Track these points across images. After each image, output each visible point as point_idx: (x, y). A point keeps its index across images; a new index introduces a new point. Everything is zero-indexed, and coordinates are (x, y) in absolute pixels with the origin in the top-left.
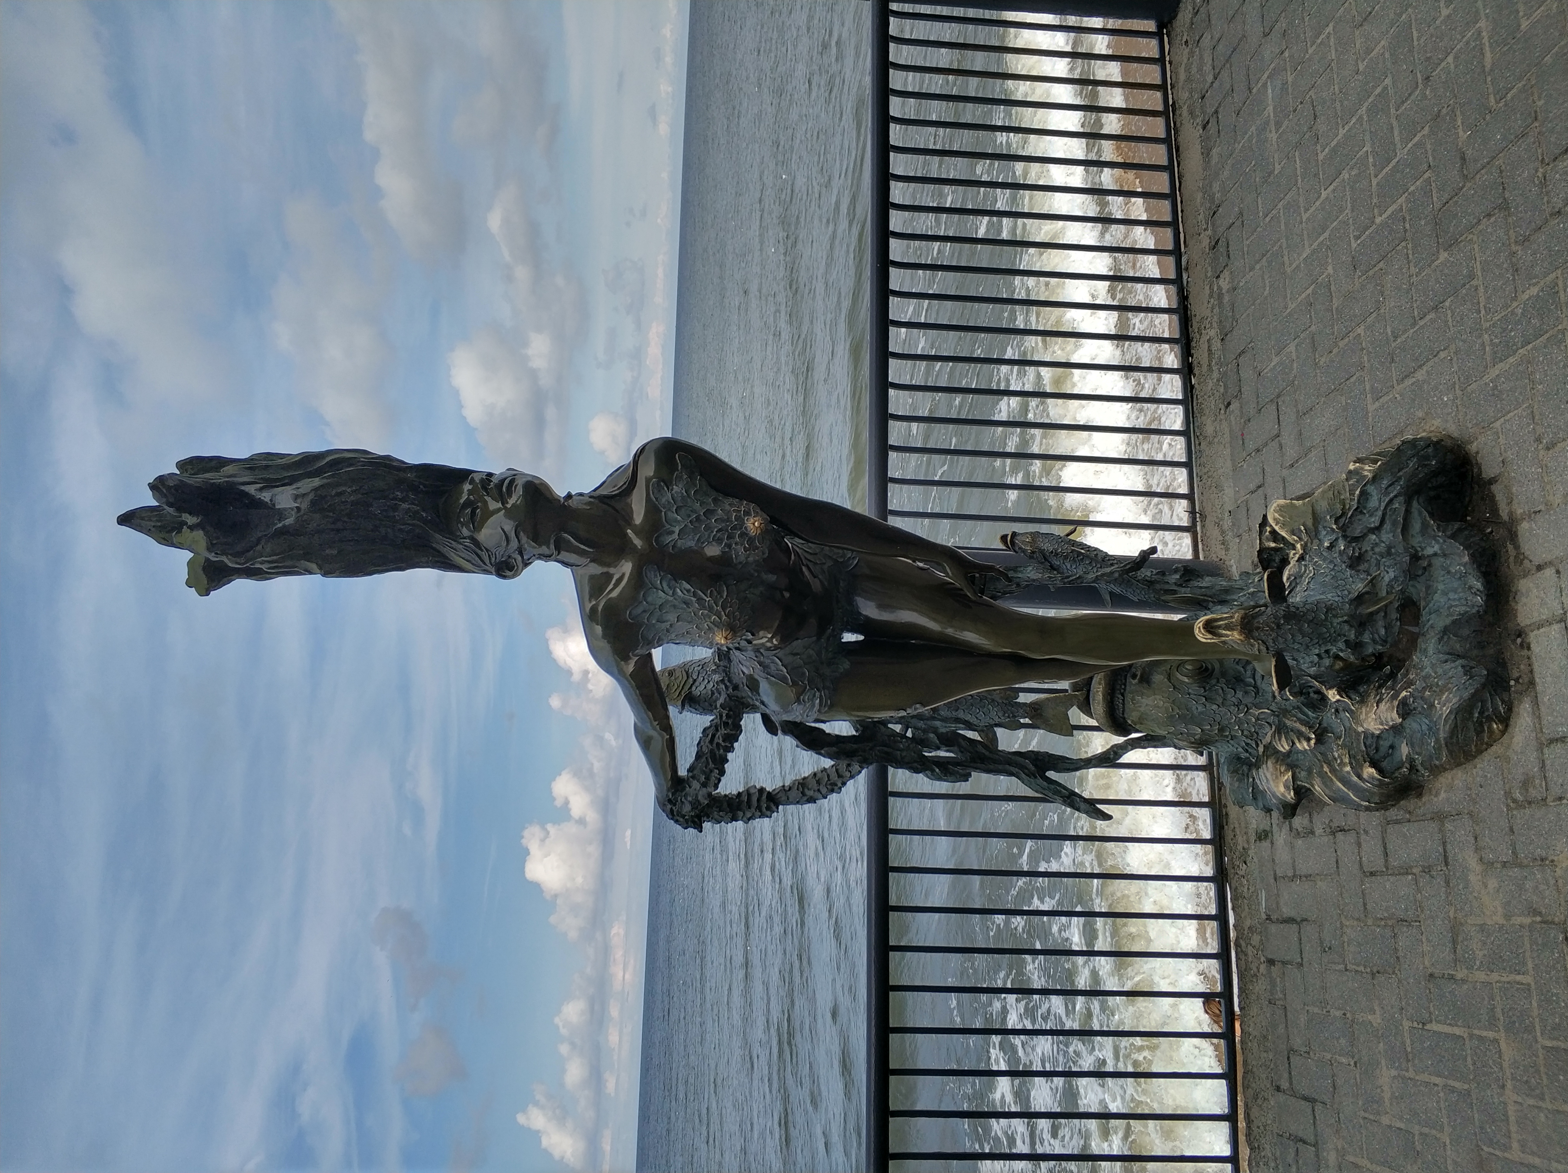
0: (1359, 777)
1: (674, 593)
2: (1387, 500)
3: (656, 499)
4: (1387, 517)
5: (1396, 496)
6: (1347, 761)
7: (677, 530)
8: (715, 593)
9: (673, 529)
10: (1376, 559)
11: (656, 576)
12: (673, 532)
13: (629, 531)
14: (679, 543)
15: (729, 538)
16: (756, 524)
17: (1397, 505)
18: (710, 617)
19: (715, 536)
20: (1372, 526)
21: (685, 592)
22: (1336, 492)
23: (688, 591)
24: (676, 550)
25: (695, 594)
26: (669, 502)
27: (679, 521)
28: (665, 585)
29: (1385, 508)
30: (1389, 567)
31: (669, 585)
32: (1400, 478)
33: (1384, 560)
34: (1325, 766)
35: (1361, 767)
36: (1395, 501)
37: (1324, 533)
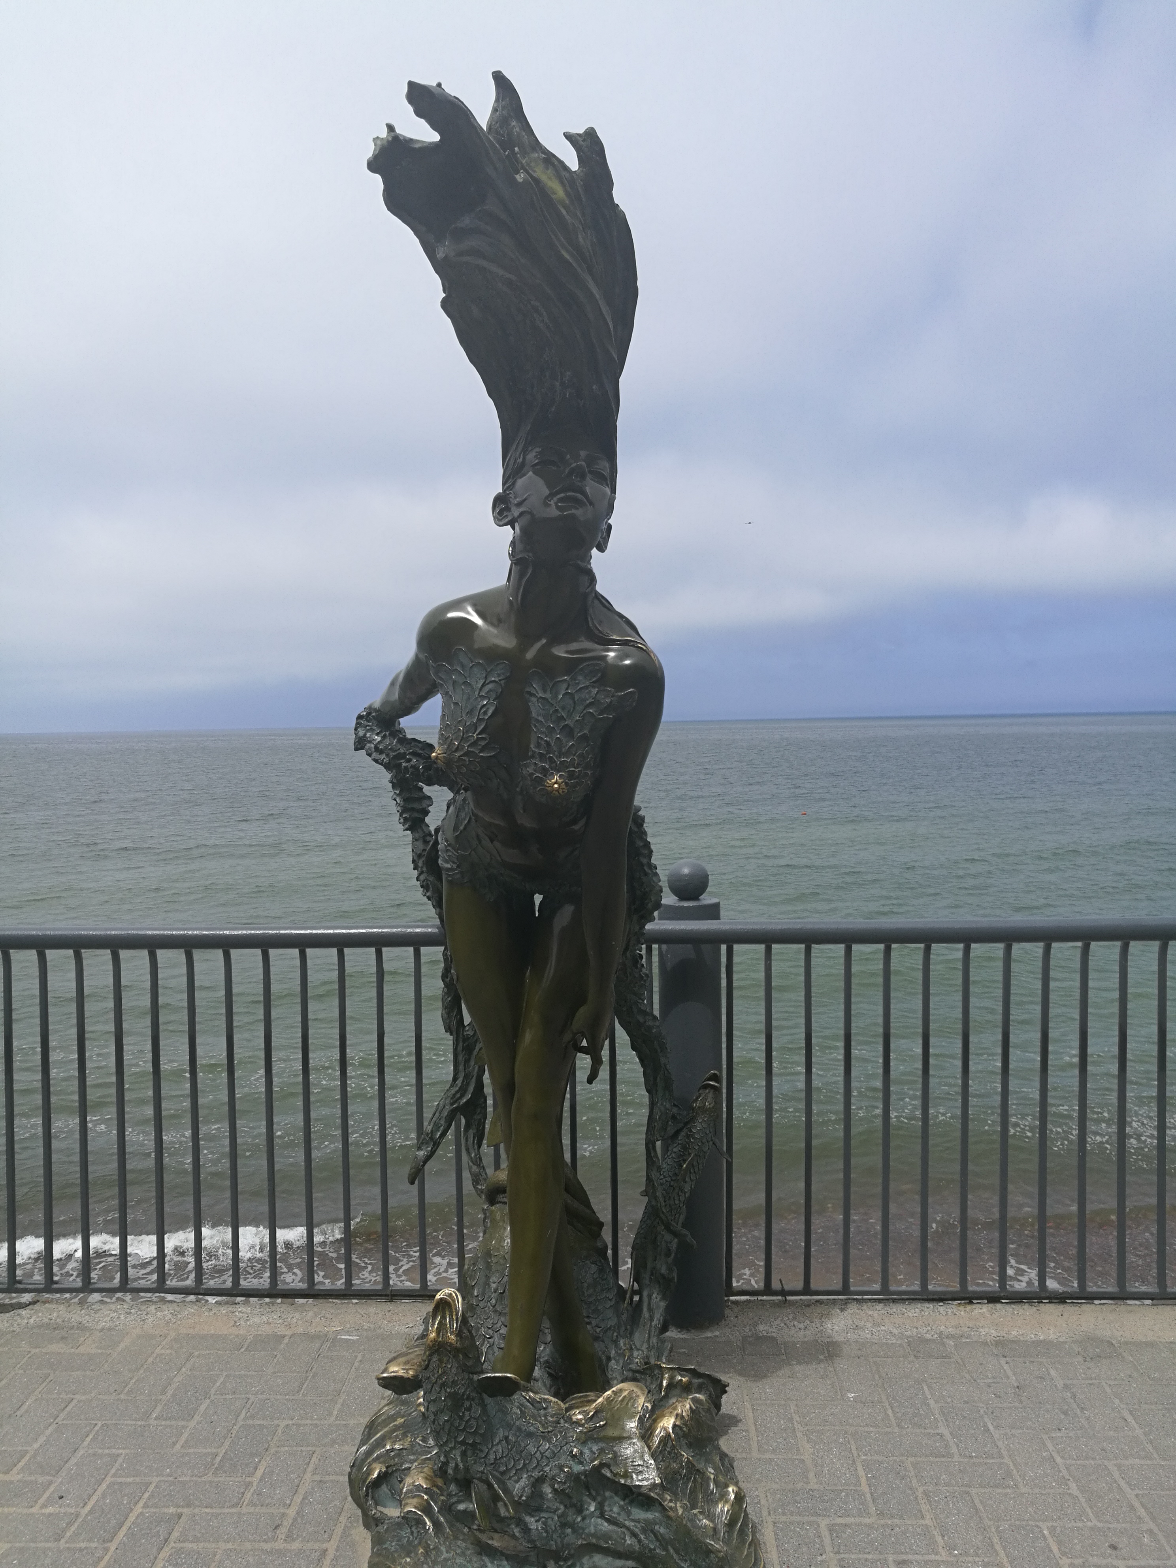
0: (375, 1460)
1: (483, 698)
2: (637, 1530)
3: (582, 670)
4: (615, 1528)
5: (639, 1541)
6: (397, 1446)
7: (548, 695)
8: (483, 743)
9: (548, 692)
10: (558, 1509)
11: (499, 675)
12: (545, 691)
13: (544, 641)
14: (534, 699)
15: (541, 755)
16: (556, 786)
17: (628, 1542)
18: (456, 739)
19: (542, 738)
20: (606, 1508)
21: (484, 710)
22: (640, 1469)
23: (485, 713)
24: (527, 696)
25: (480, 720)
26: (578, 683)
27: (556, 697)
28: (491, 686)
29: (628, 1528)
30: (544, 1523)
31: (490, 691)
32: (666, 1550)
33: (556, 1518)
34: (403, 1420)
35: (383, 1463)
36: (633, 1539)
37: (595, 1448)
